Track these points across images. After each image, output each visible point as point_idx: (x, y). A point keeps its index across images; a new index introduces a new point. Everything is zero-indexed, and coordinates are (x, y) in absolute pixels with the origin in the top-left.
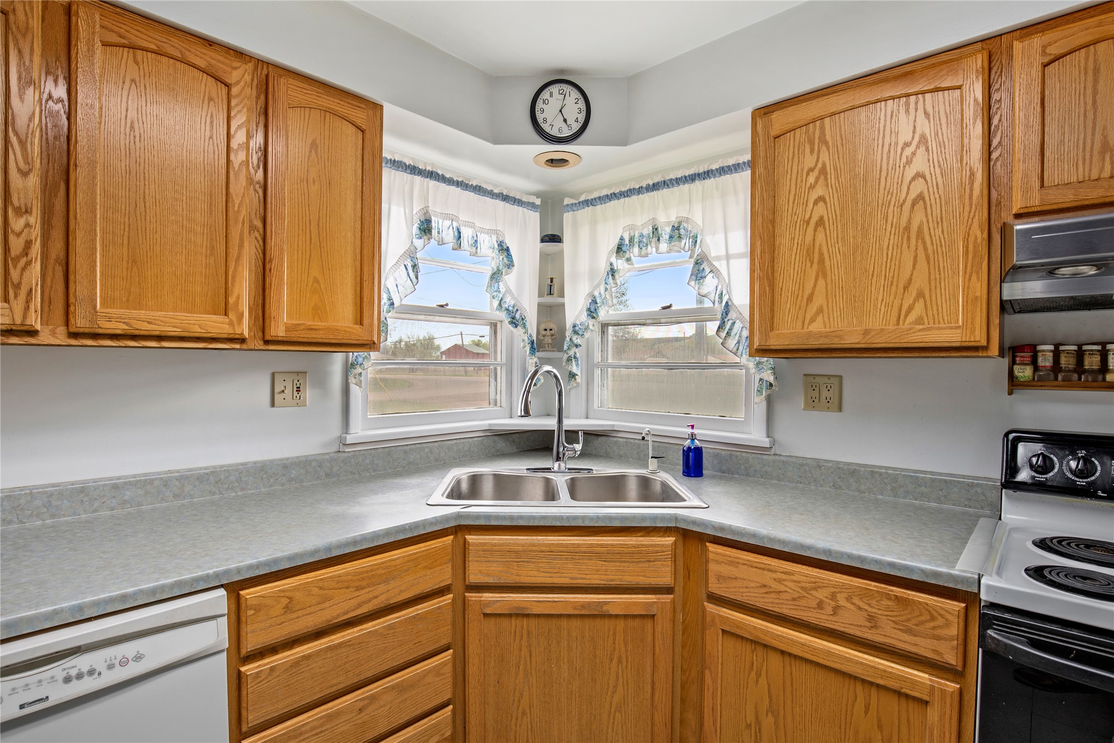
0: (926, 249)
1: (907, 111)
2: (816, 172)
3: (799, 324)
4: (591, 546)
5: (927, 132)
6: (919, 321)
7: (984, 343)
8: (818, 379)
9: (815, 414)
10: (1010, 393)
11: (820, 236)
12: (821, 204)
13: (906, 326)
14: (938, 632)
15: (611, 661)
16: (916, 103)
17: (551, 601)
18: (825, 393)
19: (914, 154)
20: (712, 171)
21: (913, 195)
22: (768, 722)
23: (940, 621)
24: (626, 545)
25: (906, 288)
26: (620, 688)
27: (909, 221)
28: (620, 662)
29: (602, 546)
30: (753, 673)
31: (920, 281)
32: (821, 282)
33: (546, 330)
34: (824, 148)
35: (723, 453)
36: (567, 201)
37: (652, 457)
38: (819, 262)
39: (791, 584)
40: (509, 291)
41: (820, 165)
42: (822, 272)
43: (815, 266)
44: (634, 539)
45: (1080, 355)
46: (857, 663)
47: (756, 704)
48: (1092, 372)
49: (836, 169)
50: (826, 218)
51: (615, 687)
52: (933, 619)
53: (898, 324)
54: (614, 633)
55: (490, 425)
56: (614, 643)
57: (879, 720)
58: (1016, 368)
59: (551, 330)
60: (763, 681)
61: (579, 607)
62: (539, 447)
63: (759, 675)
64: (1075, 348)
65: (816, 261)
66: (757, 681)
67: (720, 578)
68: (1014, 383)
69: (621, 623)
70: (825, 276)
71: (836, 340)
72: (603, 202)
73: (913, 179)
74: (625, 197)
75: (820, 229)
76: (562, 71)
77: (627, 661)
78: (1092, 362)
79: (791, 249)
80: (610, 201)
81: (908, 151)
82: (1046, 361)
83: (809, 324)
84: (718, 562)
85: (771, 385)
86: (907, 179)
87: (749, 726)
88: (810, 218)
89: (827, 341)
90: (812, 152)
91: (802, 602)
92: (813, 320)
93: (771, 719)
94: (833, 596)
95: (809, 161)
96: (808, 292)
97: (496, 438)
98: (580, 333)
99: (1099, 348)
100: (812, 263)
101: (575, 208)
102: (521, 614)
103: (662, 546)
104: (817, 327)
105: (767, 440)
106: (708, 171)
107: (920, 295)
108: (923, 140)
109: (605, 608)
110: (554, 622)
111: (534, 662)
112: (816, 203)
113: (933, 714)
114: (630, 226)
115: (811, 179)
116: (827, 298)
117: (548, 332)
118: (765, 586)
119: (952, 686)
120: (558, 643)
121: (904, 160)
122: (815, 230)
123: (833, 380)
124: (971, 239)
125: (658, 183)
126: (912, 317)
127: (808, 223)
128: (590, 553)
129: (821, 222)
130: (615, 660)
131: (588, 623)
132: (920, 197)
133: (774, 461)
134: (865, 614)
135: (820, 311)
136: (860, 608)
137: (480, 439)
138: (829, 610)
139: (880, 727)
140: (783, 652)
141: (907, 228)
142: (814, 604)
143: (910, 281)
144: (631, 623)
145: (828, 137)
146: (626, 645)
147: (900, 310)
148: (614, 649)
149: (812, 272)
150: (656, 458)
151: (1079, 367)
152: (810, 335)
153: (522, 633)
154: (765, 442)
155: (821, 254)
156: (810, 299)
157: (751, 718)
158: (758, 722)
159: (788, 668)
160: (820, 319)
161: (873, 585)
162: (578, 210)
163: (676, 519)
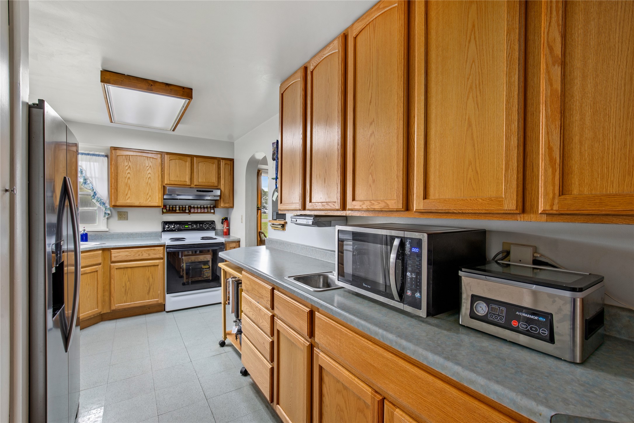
0: (151, 188)
1: (147, 160)
2: (128, 167)
3: (124, 200)
5: (151, 165)
6: (150, 201)
7: (161, 206)
8: (121, 213)
9: (121, 221)
10: (162, 214)
11: (129, 181)
12: (129, 174)
13: (147, 202)
14: (160, 253)
16: (149, 159)
18: (123, 216)
19: (149, 169)
20: (90, 154)
21: (148, 177)
22: (128, 284)
23: (160, 251)
24: (90, 254)
25: (147, 194)
27: (148, 181)
30: (124, 275)
31: (150, 194)
32: (129, 191)
34: (130, 162)
35: (93, 234)
38: (129, 187)
39: (133, 253)
41: (129, 165)
42: (129, 189)
43: (128, 187)
44: (92, 253)
45: (173, 207)
46: (147, 263)
47: (125, 282)
48: (174, 210)
49: (133, 167)
50: (130, 177)
51: (88, 292)
52: (159, 251)
53: (146, 201)
54: (87, 278)
57: (151, 272)
58: (163, 210)
60: (127, 276)
63: (125, 275)
64: (172, 206)
65: (128, 186)
66: (125, 276)
67: (115, 257)
68: (163, 213)
69: (89, 275)
70: (130, 190)
71: (133, 204)
73: (149, 174)
75: (129, 180)
78: (174, 209)
79: (122, 183)
81: (148, 168)
82: (168, 209)
83: (127, 200)
84: (114, 253)
85: (109, 214)
86: (148, 173)
87: (123, 287)
88: (126, 177)
89: (131, 204)
90: (127, 162)
91: (136, 256)
92: (127, 199)
93: (129, 283)
94: (142, 253)
95: (126, 164)
96: (126, 193)
99: (175, 206)
100: (127, 187)
103: (99, 253)
104: (128, 201)
105: (108, 229)
106: (89, 154)
107: (150, 196)
108: (150, 167)
109: (85, 271)
112: (128, 173)
113: (159, 266)
115: (127, 168)
116: (131, 195)
118: (127, 255)
119: (162, 261)
121: (147, 169)
122: (128, 179)
123: (125, 213)
124: (159, 187)
126: (148, 200)
127: (126, 178)
129: (129, 178)
132: (150, 177)
133: (110, 234)
134: (148, 254)
135: (129, 197)
136: (147, 253)
138: (141, 255)
139: (151, 273)
140: (131, 267)
141: (148, 183)
142: (138, 255)
143: (148, 193)
144: (92, 274)
145: (131, 160)
147: (146, 199)
149: (127, 189)
151: (173, 210)
152: (127, 203)
155: (129, 185)
156: (127, 195)
157: (124, 285)
158: (126, 285)
159: (132, 271)
160: (129, 199)
161: (149, 248)
163: (102, 246)
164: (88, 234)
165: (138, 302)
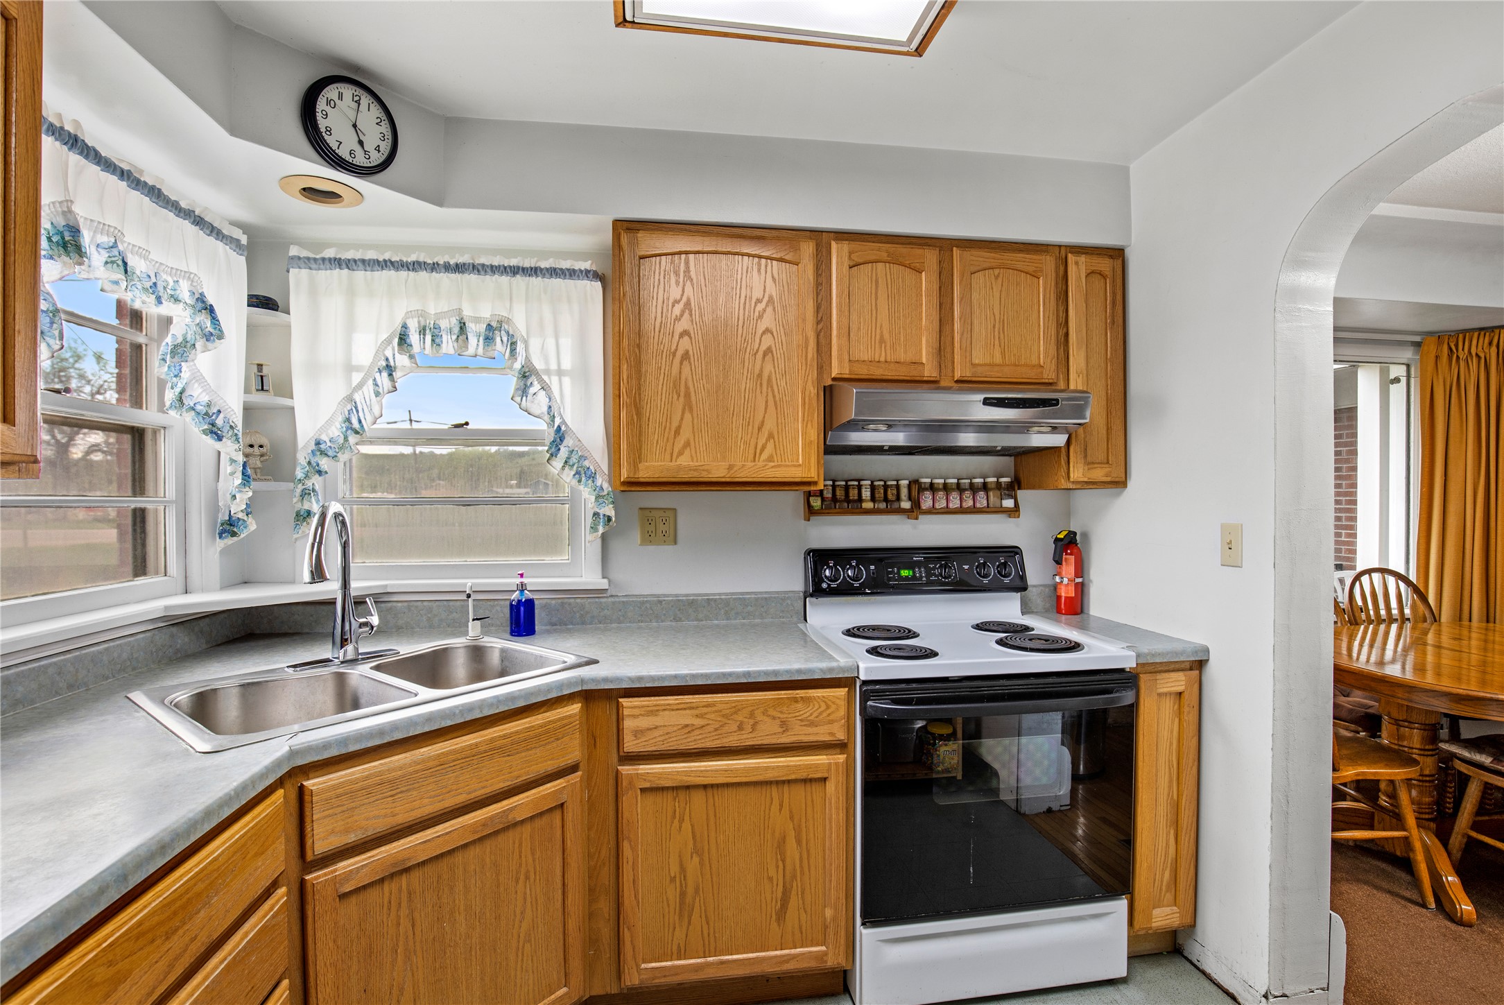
0: (774, 396)
1: (759, 270)
2: (681, 305)
3: (668, 457)
4: (492, 740)
5: (774, 294)
6: (770, 459)
8: (654, 513)
9: (651, 548)
10: (805, 520)
11: (686, 370)
12: (686, 338)
13: (761, 464)
14: (831, 717)
15: (517, 882)
16: (766, 266)
17: (442, 835)
18: (661, 527)
19: (764, 310)
20: (541, 270)
21: (763, 348)
22: (693, 864)
23: (833, 707)
24: (533, 727)
25: (760, 429)
26: (529, 912)
27: (761, 370)
28: (527, 878)
29: (505, 737)
30: (676, 821)
31: (770, 425)
32: (688, 415)
33: (251, 446)
34: (688, 283)
35: (553, 602)
36: (294, 251)
37: (474, 620)
38: (685, 396)
39: (712, 716)
40: (197, 377)
41: (684, 299)
42: (688, 406)
43: (682, 399)
44: (540, 716)
45: (847, 488)
46: (773, 768)
47: (680, 852)
48: (854, 501)
49: (700, 308)
50: (691, 353)
51: (523, 913)
52: (828, 707)
53: (754, 461)
54: (520, 845)
55: (166, 608)
56: (520, 857)
57: (791, 812)
58: (811, 498)
59: (261, 446)
60: (687, 825)
61: (481, 828)
62: (238, 636)
63: (682, 820)
64: (844, 483)
65: (682, 394)
66: (680, 827)
67: (637, 733)
68: (811, 512)
69: (527, 830)
70: (691, 410)
71: (704, 474)
72: (368, 268)
73: (764, 333)
74: (409, 270)
75: (686, 363)
76: (357, 68)
77: (535, 873)
78: (853, 494)
79: (658, 379)
80: (383, 269)
81: (760, 307)
82: (828, 494)
83: (677, 457)
84: (634, 716)
85: (609, 519)
86: (760, 332)
87: (673, 880)
88: (676, 350)
89: (696, 474)
90: (677, 283)
91: (726, 729)
92: (681, 453)
93: (696, 859)
94: (752, 715)
95: (675, 293)
96: (675, 424)
97: (174, 630)
98: (330, 453)
99: (856, 483)
100: (679, 396)
101: (314, 266)
102: (403, 870)
103: (570, 716)
104: (684, 461)
105: (606, 581)
106: (536, 269)
107: (771, 436)
108: (771, 300)
110: (444, 865)
111: (418, 932)
112: (681, 335)
113: (831, 786)
114: (420, 312)
115: (677, 310)
116: (694, 432)
117: (256, 450)
118: (687, 726)
119: (841, 758)
120: (451, 888)
121: (757, 314)
122: (681, 363)
123: (668, 513)
124: (807, 393)
125: (464, 264)
126: (765, 456)
127: (674, 354)
128: (491, 750)
129: (686, 356)
130: (522, 877)
131: (488, 844)
132: (769, 351)
133: (614, 603)
134: (778, 722)
135: (687, 444)
136: (774, 718)
137: (148, 634)
138: (748, 728)
139: (792, 818)
140: (705, 787)
141: (760, 375)
142: (734, 727)
143: (763, 422)
144: (539, 823)
145: (693, 274)
146: (533, 854)
147: (756, 448)
148: (521, 865)
149: (679, 405)
150: (477, 619)
151: (847, 499)
152: (679, 468)
153: (400, 898)
154: (603, 584)
155: (687, 387)
156: (677, 432)
157: (675, 869)
158: (683, 869)
159: (711, 801)
160: (687, 452)
161: (783, 694)
162: (319, 269)
163: (583, 681)
164: (536, 602)
165: (735, 957)
